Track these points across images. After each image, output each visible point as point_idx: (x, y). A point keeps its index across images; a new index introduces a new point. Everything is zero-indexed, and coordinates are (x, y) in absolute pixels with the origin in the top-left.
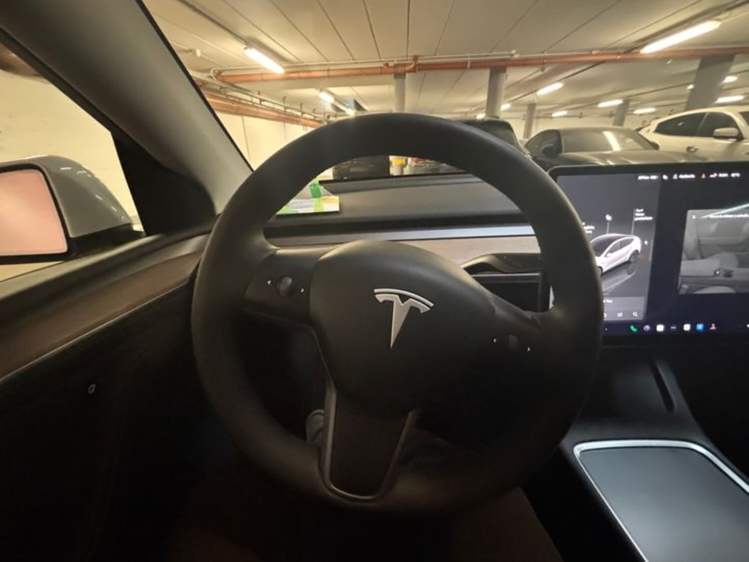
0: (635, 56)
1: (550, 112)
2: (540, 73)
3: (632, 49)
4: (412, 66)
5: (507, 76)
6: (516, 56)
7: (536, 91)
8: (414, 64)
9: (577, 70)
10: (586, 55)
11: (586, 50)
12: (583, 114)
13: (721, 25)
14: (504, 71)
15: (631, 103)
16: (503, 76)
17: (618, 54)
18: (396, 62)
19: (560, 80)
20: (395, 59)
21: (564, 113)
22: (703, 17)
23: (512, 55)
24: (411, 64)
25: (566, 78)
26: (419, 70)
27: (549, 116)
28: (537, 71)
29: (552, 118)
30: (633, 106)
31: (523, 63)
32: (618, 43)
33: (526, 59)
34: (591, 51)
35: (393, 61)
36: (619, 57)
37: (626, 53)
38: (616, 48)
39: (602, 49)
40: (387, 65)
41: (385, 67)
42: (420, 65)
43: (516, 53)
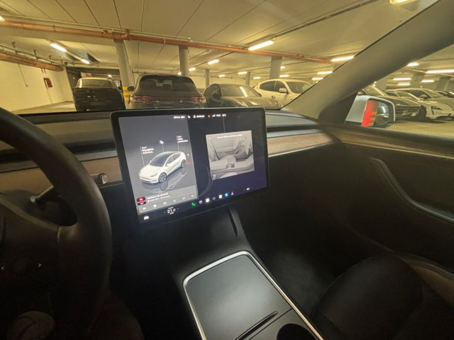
0: (246, 51)
1: (217, 74)
2: (207, 53)
3: (245, 48)
4: (126, 36)
5: (189, 51)
6: (192, 41)
7: (207, 62)
8: (127, 35)
9: (224, 54)
10: (226, 47)
11: (226, 45)
12: (232, 77)
13: (274, 43)
14: (187, 49)
15: (251, 74)
16: (186, 51)
17: (239, 49)
18: (113, 31)
19: (217, 58)
20: (113, 29)
21: (223, 76)
22: (267, 38)
23: (189, 40)
24: (125, 34)
25: (220, 57)
26: (132, 39)
27: (217, 76)
28: (205, 52)
29: (218, 77)
30: (252, 75)
31: (196, 46)
32: (238, 44)
33: (197, 44)
34: (228, 45)
35: (111, 30)
36: (240, 51)
37: (243, 49)
38: (238, 46)
39: (233, 45)
40: (106, 32)
41: (105, 33)
42: (131, 36)
43: (191, 39)
